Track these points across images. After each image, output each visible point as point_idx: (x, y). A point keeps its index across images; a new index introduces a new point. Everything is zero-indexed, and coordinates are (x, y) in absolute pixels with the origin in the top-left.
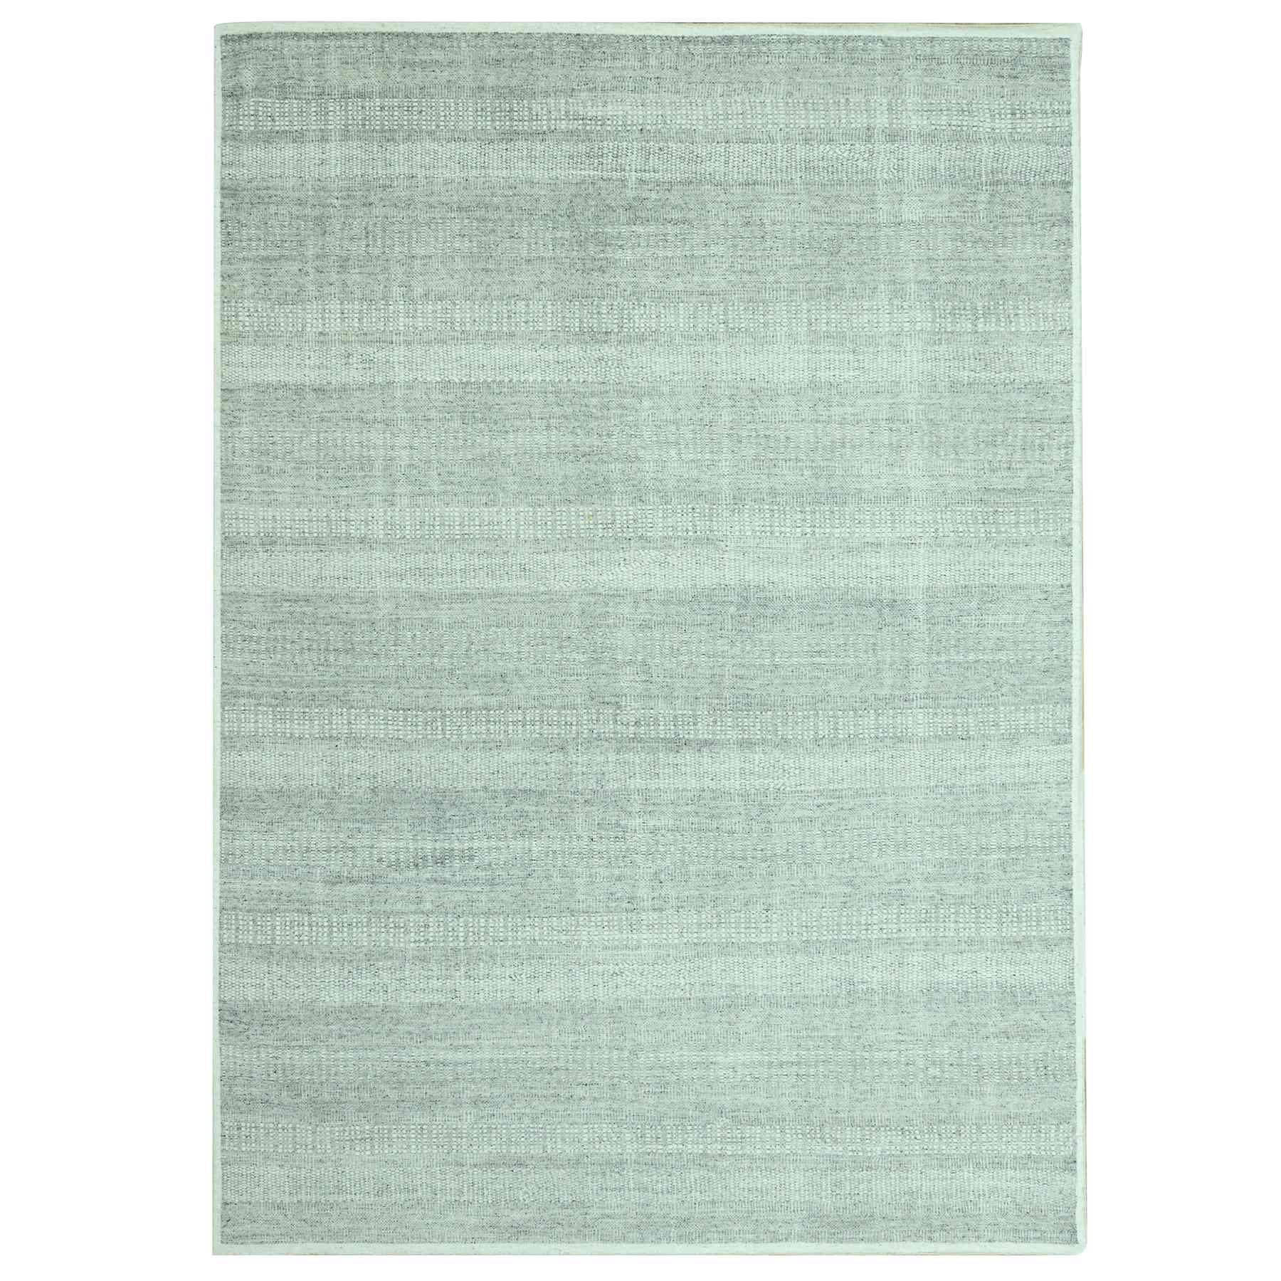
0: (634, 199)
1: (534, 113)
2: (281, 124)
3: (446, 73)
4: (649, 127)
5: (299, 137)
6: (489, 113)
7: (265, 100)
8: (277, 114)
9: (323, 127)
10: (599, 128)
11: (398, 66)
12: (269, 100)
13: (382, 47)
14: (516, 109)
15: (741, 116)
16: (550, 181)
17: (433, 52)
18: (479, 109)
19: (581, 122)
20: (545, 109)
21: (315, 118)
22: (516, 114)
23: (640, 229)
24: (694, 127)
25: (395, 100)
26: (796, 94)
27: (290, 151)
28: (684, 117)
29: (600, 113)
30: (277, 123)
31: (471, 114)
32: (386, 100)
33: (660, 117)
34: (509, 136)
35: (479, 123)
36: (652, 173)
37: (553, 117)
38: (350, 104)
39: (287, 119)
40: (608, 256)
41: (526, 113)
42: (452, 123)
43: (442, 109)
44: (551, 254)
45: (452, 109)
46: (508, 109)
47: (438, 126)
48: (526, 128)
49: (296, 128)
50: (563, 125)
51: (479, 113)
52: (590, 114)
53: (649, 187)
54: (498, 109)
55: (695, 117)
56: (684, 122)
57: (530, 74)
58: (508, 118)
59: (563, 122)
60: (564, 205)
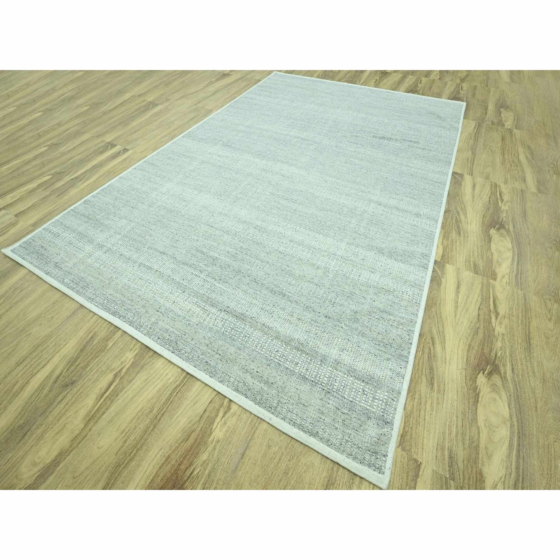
0: (209, 267)
1: (223, 322)
2: (359, 385)
3: (252, 367)
4: (180, 292)
5: (351, 372)
6: (244, 333)
7: (365, 406)
8: (360, 393)
9: (335, 371)
10: (200, 302)
11: (275, 386)
12: (362, 404)
13: (278, 405)
14: (230, 329)
15: (142, 278)
16: (237, 289)
17: (251, 384)
18: (247, 338)
19: (205, 308)
20: (216, 322)
21: (338, 379)
22: (231, 326)
23: (216, 255)
24: (163, 283)
25: (287, 366)
26: (114, 277)
27: (360, 366)
28: (163, 288)
29: (195, 307)
30: (362, 387)
31: (252, 338)
32: (292, 369)
33: (172, 293)
34: (241, 317)
35: (251, 331)
36: (194, 273)
37: (215, 316)
38: (313, 376)
39: (355, 387)
40: (236, 251)
41: (226, 324)
42: (264, 338)
43: (265, 347)
44: (257, 261)
45: (260, 345)
46: (233, 331)
47: (272, 340)
48: (231, 318)
49: (351, 379)
50: (214, 310)
51: (248, 336)
52: (199, 310)
53: (200, 268)
54: (238, 333)
55: (159, 286)
56: (165, 287)
57: (211, 343)
58: (236, 327)
59: (213, 312)
60: (238, 277)
